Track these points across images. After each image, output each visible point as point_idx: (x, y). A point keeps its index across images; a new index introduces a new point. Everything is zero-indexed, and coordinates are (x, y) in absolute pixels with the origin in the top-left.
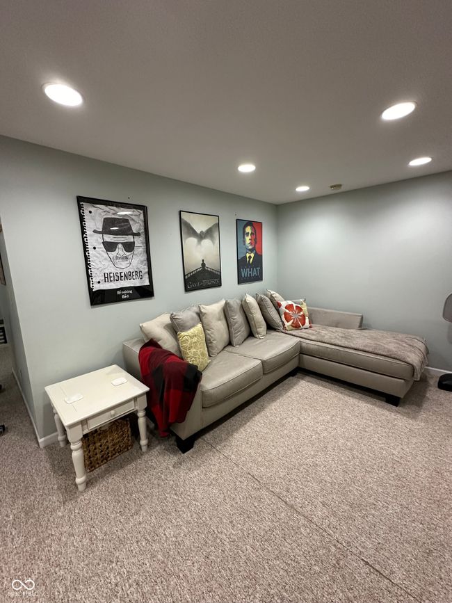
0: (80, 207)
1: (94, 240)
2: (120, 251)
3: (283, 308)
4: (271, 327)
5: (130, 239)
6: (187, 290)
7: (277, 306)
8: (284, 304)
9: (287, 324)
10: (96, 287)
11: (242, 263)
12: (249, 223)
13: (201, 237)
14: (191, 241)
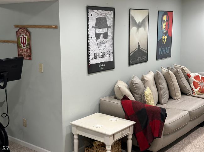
2: (102, 39)
3: (192, 78)
4: (183, 93)
5: (105, 30)
6: (130, 64)
8: (193, 75)
9: (196, 90)
10: (91, 62)
12: (166, 13)
13: (139, 26)
14: (134, 29)
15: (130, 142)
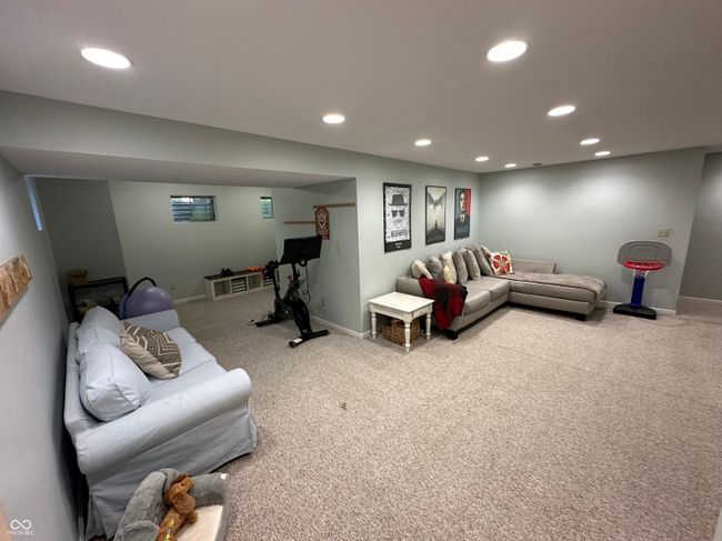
0: (384, 190)
1: (389, 210)
2: (398, 217)
3: (492, 258)
4: (484, 274)
5: (402, 208)
6: (427, 244)
7: (488, 257)
8: (493, 255)
9: (496, 270)
10: (388, 240)
11: (457, 223)
12: (463, 191)
13: (436, 204)
14: (431, 207)
15: (429, 321)
